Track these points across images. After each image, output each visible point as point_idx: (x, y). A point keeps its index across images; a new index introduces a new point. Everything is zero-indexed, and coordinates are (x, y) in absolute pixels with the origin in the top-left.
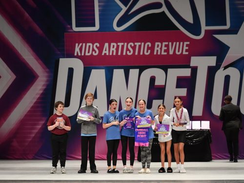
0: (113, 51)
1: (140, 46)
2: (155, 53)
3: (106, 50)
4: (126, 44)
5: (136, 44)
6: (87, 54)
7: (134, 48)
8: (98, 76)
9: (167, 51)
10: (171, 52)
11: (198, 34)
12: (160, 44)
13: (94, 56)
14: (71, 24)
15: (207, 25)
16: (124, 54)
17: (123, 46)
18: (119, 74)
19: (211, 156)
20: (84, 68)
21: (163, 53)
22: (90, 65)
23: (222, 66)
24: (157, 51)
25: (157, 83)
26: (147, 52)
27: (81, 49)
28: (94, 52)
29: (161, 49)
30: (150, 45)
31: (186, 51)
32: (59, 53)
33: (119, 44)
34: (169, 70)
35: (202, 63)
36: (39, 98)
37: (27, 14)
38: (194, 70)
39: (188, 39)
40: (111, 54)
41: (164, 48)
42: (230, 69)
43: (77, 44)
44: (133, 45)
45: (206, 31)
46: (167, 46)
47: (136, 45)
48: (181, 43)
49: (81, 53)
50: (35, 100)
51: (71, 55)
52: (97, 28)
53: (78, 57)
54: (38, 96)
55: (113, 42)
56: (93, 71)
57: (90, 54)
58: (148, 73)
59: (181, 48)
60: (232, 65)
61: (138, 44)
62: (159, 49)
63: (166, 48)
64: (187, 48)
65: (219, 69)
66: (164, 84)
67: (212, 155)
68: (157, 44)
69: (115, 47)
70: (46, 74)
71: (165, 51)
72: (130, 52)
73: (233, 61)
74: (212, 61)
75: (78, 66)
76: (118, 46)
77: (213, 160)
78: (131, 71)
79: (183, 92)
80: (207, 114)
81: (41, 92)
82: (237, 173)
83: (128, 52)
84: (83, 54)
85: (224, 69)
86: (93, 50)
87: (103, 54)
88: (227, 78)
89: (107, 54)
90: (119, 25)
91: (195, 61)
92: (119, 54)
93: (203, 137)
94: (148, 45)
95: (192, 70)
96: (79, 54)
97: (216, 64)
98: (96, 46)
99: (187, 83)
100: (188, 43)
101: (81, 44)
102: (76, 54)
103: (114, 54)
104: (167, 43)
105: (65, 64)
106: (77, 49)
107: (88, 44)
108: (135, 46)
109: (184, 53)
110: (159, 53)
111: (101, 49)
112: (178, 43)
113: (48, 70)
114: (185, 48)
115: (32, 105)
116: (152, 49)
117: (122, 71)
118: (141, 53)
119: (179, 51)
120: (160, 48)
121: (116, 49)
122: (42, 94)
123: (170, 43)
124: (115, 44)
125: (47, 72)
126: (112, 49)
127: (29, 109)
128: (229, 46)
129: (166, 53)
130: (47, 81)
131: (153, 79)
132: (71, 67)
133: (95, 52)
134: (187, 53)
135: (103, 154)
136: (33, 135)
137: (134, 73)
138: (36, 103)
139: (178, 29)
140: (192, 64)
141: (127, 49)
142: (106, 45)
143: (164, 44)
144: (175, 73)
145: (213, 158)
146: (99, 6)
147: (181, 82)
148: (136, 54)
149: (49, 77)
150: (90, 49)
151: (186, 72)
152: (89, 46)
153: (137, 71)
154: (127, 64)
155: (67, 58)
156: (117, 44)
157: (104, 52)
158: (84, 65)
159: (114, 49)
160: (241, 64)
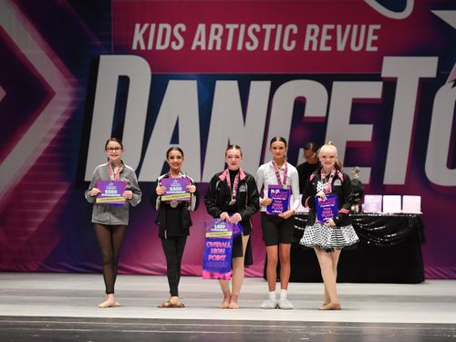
0: (215, 42)
1: (274, 32)
2: (306, 48)
3: (200, 40)
4: (243, 26)
5: (265, 26)
6: (159, 47)
7: (261, 35)
8: (181, 94)
9: (332, 43)
10: (341, 47)
11: (401, 8)
12: (316, 28)
13: (174, 51)
16: (240, 47)
17: (237, 32)
18: (226, 91)
19: (423, 272)
20: (153, 76)
21: (323, 48)
22: (164, 70)
23: (448, 80)
24: (311, 42)
25: (311, 111)
26: (289, 44)
27: (146, 37)
28: (174, 44)
29: (319, 38)
30: (295, 29)
31: (374, 43)
32: (99, 43)
33: (228, 26)
34: (336, 85)
35: (408, 71)
36: (54, 141)
38: (390, 85)
39: (377, 18)
40: (210, 48)
43: (138, 26)
44: (258, 30)
45: (417, 2)
46: (332, 33)
47: (265, 30)
48: (363, 27)
49: (146, 44)
50: (45, 145)
51: (124, 48)
53: (139, 52)
54: (53, 136)
55: (216, 23)
56: (171, 83)
57: (166, 46)
58: (290, 91)
59: (363, 39)
61: (269, 27)
62: (314, 39)
63: (329, 38)
64: (376, 38)
65: (443, 83)
66: (324, 115)
67: (425, 269)
68: (310, 27)
69: (221, 32)
70: (70, 89)
71: (327, 43)
72: (252, 44)
74: (427, 66)
75: (140, 73)
76: (226, 32)
77: (426, 281)
78: (253, 84)
79: (364, 133)
80: (416, 181)
81: (60, 127)
83: (248, 44)
84: (150, 47)
85: (454, 86)
86: (173, 38)
87: (194, 48)
89: (203, 48)
91: (391, 66)
92: (229, 47)
93: (406, 230)
94: (291, 30)
95: (384, 85)
96: (143, 47)
97: (437, 74)
98: (180, 30)
99: (375, 113)
100: (378, 27)
101: (146, 26)
102: (135, 47)
103: (218, 47)
104: (332, 27)
105: (111, 67)
106: (138, 36)
107: (162, 26)
108: (263, 31)
109: (369, 48)
110: (314, 48)
111: (189, 36)
112: (355, 27)
113: (74, 80)
114: (371, 37)
115: (39, 154)
116: (299, 38)
117: (234, 85)
118: (277, 48)
119: (357, 45)
120: (316, 38)
121: (222, 37)
122: (62, 132)
123: (339, 27)
124: (220, 27)
125: (73, 85)
126: (212, 37)
127: (32, 163)
129: (329, 49)
130: (73, 103)
131: (300, 104)
132: (124, 74)
133: (177, 44)
134: (375, 49)
135: (191, 264)
136: (41, 220)
137: (259, 89)
138: (47, 150)
140: (385, 74)
141: (247, 38)
142: (201, 28)
143: (326, 27)
144: (347, 92)
145: (426, 275)
147: (361, 112)
148: (266, 48)
149: (77, 94)
150: (167, 36)
151: (373, 90)
152: (165, 30)
153: (267, 85)
154: (245, 71)
155: (115, 54)
156: (224, 27)
157: (195, 43)
158: (152, 71)
159: (219, 39)
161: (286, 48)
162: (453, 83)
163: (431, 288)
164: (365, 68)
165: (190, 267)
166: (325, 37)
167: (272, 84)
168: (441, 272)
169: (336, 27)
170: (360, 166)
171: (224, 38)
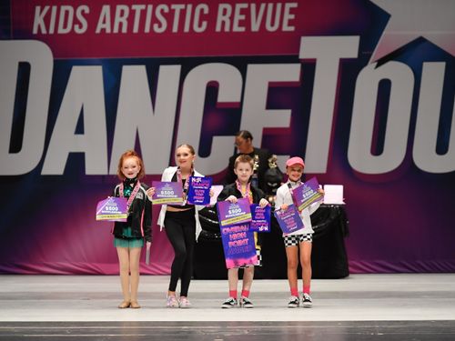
0: (121, 24)
1: (183, 13)
2: (218, 29)
3: (104, 22)
4: (150, 7)
5: (173, 7)
6: (61, 31)
7: (169, 16)
9: (246, 23)
10: (255, 27)
12: (229, 7)
13: (77, 35)
16: (147, 30)
17: (144, 13)
18: (133, 77)
19: (347, 266)
20: (55, 61)
21: (236, 29)
22: (67, 55)
23: (371, 60)
24: (223, 23)
25: (225, 96)
26: (200, 25)
27: (47, 20)
28: (77, 27)
29: (232, 18)
30: (206, 9)
31: (291, 23)
33: (134, 7)
34: (251, 68)
35: (328, 51)
38: (309, 68)
40: (116, 30)
42: (391, 64)
43: (38, 9)
44: (166, 9)
46: (246, 12)
47: (174, 10)
48: (279, 6)
49: (48, 27)
51: (24, 33)
53: (39, 37)
55: (121, 4)
56: (75, 69)
57: (68, 30)
59: (281, 19)
60: (396, 56)
61: (178, 8)
63: (243, 17)
64: (292, 17)
65: (366, 64)
66: (239, 100)
67: (350, 262)
68: (222, 7)
69: (126, 14)
71: (241, 23)
72: (160, 26)
73: (398, 47)
74: (349, 46)
75: (42, 59)
76: (132, 13)
77: (351, 276)
78: (164, 70)
79: (282, 118)
80: (339, 169)
82: (405, 305)
83: (156, 26)
84: (52, 31)
85: (377, 66)
86: (76, 21)
87: (98, 31)
88: (385, 87)
89: (108, 31)
91: (310, 47)
92: (136, 30)
93: (328, 221)
94: (202, 10)
95: (302, 67)
96: (44, 31)
97: (359, 55)
98: (83, 12)
99: (294, 97)
100: (295, 5)
101: (47, 8)
102: (35, 31)
103: (124, 30)
104: (245, 6)
106: (39, 20)
107: (63, 8)
108: (172, 12)
109: (286, 28)
110: (227, 29)
111: (93, 18)
112: (271, 6)
114: (288, 16)
116: (211, 18)
117: (141, 70)
118: (187, 29)
119: (272, 24)
120: (228, 17)
121: (128, 19)
123: (253, 6)
124: (126, 8)
126: (118, 19)
128: (389, 12)
129: (242, 29)
131: (212, 89)
132: (25, 60)
133: (81, 27)
134: (292, 29)
135: (98, 261)
137: (169, 74)
140: (303, 55)
141: (154, 20)
142: (106, 9)
143: (239, 6)
144: (264, 75)
145: (350, 269)
147: (278, 96)
148: (175, 29)
150: (69, 19)
151: (291, 73)
152: (67, 12)
153: (177, 69)
154: (153, 52)
155: (15, 39)
156: (130, 8)
157: (100, 26)
158: (54, 56)
159: (124, 21)
160: (416, 53)
161: (197, 29)
162: (376, 64)
163: (356, 283)
164: (283, 50)
165: (97, 265)
166: (238, 17)
167: (182, 68)
168: (367, 267)
169: (249, 6)
170: (277, 154)
171: (131, 20)
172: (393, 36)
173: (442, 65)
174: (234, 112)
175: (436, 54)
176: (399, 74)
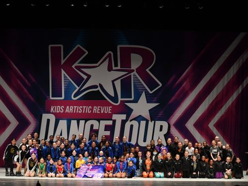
1: (86, 108)
2: (94, 112)
3: (67, 110)
4: (78, 107)
6: (57, 112)
7: (82, 109)
8: (63, 124)
9: (100, 111)
10: (102, 112)
11: (117, 103)
12: (96, 107)
13: (61, 113)
14: (49, 96)
15: (121, 98)
16: (77, 112)
17: (76, 108)
18: (74, 123)
20: (56, 119)
21: (98, 112)
22: (59, 118)
23: (129, 120)
25: (95, 128)
26: (89, 111)
27: (54, 109)
30: (91, 108)
31: (110, 111)
32: (42, 111)
34: (101, 121)
35: (119, 118)
37: (25, 90)
38: (114, 121)
39: (111, 105)
40: (70, 112)
41: (98, 110)
42: (133, 121)
43: (52, 106)
45: (121, 101)
48: (108, 107)
51: (49, 112)
52: (63, 98)
53: (52, 113)
55: (71, 106)
56: (60, 121)
58: (90, 123)
59: (107, 110)
60: (134, 119)
61: (84, 107)
65: (127, 121)
66: (98, 129)
68: (94, 107)
70: (35, 122)
73: (135, 117)
74: (124, 117)
75: (52, 118)
76: (74, 108)
79: (108, 133)
84: (55, 112)
85: (130, 122)
86: (61, 110)
87: (66, 112)
88: (132, 126)
89: (68, 112)
90: (75, 96)
91: (115, 117)
92: (75, 112)
97: (126, 119)
98: (62, 108)
99: (111, 128)
100: (111, 107)
101: (54, 107)
103: (72, 112)
105: (45, 117)
106: (52, 109)
107: (58, 107)
108: (83, 108)
109: (109, 112)
110: (96, 112)
111: (65, 109)
112: (106, 107)
113: (36, 120)
114: (110, 110)
116: (92, 110)
117: (76, 121)
118: (86, 112)
120: (96, 110)
126: (71, 109)
128: (133, 109)
130: (36, 126)
131: (92, 126)
132: (49, 118)
137: (82, 122)
139: (106, 99)
140: (113, 119)
141: (79, 110)
142: (68, 107)
143: (98, 107)
144: (104, 123)
146: (65, 86)
147: (107, 128)
148: (84, 112)
149: (37, 123)
150: (59, 109)
151: (110, 123)
153: (84, 121)
154: (78, 118)
155: (47, 113)
159: (72, 110)
160: (139, 119)
164: (108, 117)
169: (101, 107)
171: (73, 110)
172: (134, 114)
173: (145, 122)
174: (97, 132)
175: (144, 119)
176: (135, 123)
